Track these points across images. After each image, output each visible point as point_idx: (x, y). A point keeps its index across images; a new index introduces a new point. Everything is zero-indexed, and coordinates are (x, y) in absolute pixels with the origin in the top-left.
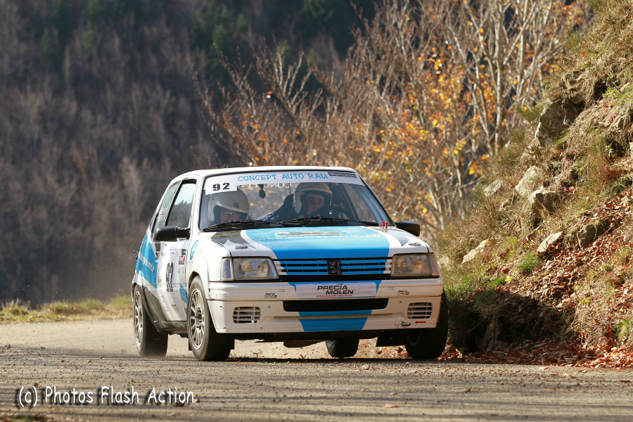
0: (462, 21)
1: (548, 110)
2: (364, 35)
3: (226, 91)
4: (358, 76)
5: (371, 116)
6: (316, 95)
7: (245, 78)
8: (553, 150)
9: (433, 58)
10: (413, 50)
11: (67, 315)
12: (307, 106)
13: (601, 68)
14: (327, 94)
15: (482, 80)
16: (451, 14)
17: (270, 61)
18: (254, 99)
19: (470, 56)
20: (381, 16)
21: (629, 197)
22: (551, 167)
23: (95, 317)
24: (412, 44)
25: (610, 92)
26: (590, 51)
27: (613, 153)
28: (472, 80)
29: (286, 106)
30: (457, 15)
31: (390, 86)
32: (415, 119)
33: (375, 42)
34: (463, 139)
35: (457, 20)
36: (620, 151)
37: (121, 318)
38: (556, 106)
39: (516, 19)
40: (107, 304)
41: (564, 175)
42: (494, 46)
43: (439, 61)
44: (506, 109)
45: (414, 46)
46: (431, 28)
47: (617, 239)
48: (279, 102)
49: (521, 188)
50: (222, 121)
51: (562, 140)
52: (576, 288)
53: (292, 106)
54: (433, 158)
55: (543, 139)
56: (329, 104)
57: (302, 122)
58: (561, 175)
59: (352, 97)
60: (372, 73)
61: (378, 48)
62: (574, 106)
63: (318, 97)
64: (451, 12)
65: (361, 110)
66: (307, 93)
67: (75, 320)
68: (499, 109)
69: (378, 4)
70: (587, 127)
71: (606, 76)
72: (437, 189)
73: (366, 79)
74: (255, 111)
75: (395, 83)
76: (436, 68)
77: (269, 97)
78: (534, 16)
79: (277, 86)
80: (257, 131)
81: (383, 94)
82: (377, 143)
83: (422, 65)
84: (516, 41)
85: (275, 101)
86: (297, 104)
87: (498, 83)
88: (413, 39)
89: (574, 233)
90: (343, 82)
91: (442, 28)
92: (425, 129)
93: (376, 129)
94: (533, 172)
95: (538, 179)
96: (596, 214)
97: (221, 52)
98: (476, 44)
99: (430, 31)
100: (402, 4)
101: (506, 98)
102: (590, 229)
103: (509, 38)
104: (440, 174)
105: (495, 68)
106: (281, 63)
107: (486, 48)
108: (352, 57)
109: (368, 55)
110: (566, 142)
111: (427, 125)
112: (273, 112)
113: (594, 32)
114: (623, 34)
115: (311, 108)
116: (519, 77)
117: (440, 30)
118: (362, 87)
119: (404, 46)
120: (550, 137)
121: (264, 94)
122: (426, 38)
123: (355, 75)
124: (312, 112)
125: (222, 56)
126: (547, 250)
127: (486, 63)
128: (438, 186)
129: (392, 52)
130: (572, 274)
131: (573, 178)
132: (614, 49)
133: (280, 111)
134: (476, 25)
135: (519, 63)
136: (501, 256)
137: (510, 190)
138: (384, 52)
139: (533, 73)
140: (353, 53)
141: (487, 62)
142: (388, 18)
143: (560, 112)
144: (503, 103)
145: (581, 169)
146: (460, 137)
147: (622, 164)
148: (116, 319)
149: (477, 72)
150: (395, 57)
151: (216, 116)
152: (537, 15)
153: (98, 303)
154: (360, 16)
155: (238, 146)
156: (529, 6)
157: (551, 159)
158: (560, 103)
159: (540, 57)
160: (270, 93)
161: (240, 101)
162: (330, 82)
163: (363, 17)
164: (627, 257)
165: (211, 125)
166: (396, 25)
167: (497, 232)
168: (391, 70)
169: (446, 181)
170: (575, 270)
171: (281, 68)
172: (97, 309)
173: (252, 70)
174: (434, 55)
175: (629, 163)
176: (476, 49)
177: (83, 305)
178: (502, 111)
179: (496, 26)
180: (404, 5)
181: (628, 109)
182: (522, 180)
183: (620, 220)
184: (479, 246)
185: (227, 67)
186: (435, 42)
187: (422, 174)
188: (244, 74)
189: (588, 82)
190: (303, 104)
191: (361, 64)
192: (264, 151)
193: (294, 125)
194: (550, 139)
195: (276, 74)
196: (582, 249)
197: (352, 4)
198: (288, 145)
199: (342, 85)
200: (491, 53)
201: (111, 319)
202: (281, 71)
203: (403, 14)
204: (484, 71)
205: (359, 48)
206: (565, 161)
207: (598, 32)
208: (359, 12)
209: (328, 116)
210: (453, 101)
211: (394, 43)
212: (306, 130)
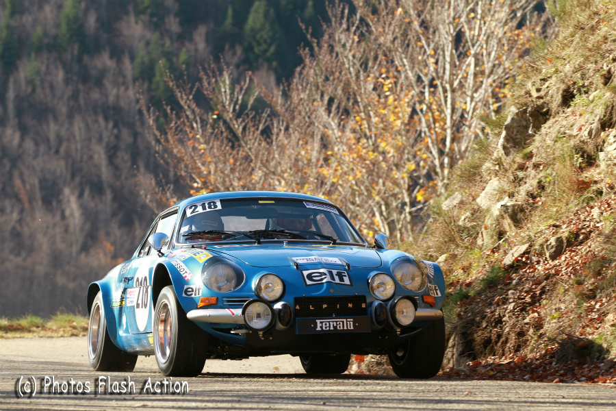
0: (413, 41)
1: (513, 119)
2: (312, 55)
3: (172, 110)
4: (306, 97)
5: (319, 137)
6: (263, 115)
7: (191, 97)
8: (519, 159)
9: (383, 78)
10: (362, 72)
11: (6, 333)
12: (254, 126)
13: (569, 74)
14: (274, 114)
15: (431, 104)
16: (402, 35)
17: (216, 81)
18: (201, 118)
19: (419, 79)
20: (330, 37)
21: (600, 208)
22: (516, 178)
23: (35, 334)
24: (361, 66)
25: (578, 100)
26: (558, 58)
27: (582, 162)
28: (421, 102)
29: (232, 126)
30: (407, 36)
31: (338, 107)
32: (364, 141)
33: (324, 62)
34: (412, 162)
35: (406, 42)
36: (590, 161)
37: (62, 336)
38: (522, 114)
39: (467, 42)
40: (48, 321)
41: (530, 185)
42: (444, 69)
43: (388, 81)
44: (456, 133)
45: (363, 67)
46: (381, 49)
47: (588, 252)
48: (225, 122)
49: (482, 201)
50: (167, 140)
51: (527, 150)
52: (544, 302)
53: (239, 126)
54: (381, 181)
55: (508, 148)
56: (275, 125)
57: (249, 142)
58: (527, 185)
59: (299, 117)
60: (320, 94)
61: (327, 70)
62: (540, 115)
63: (266, 115)
64: (401, 32)
65: (308, 131)
66: (254, 113)
67: (14, 338)
68: (449, 131)
69: (327, 24)
70: (554, 135)
71: (575, 83)
72: (384, 214)
73: (314, 100)
74: (200, 130)
75: (343, 104)
76: (386, 89)
77: (215, 117)
78: (485, 38)
79: (224, 106)
80: (202, 151)
81: (332, 115)
82: (325, 166)
83: (372, 86)
84: (467, 63)
85: (221, 120)
86: (243, 124)
87: (449, 105)
88: (362, 60)
89: (542, 245)
90: (291, 103)
91: (392, 49)
92: (373, 151)
93: (323, 151)
94: (497, 183)
95: (502, 190)
96: (565, 226)
97: (167, 71)
98: (426, 65)
99: (380, 52)
100: (351, 25)
101: (455, 121)
102: (559, 240)
103: (459, 61)
104: (388, 198)
105: (445, 91)
106: (227, 82)
107: (436, 71)
108: (299, 78)
109: (316, 75)
110: (531, 152)
111: (376, 148)
112: (219, 132)
113: (560, 38)
114: (593, 40)
115: (257, 129)
116: (468, 99)
117: (390, 51)
118: (310, 110)
119: (353, 67)
120: (515, 147)
121: (210, 114)
122: (376, 58)
123: (302, 96)
124: (259, 132)
125: (168, 74)
126: (513, 263)
127: (435, 87)
128: (386, 209)
129: (340, 73)
130: (539, 287)
131: (539, 189)
132: (582, 55)
133: (226, 130)
134: (426, 47)
135: (469, 86)
136: (463, 269)
137: (470, 203)
138: (333, 73)
139: (484, 95)
140: (301, 73)
141: (436, 84)
142: (337, 39)
143: (526, 121)
144: (453, 126)
145: (548, 180)
146: (408, 160)
147: (591, 174)
148: (58, 337)
149: (427, 94)
150: (344, 79)
151: (161, 136)
152: (488, 37)
153: (38, 320)
154: (309, 36)
155: (183, 166)
156: (480, 29)
157: (516, 170)
158: (525, 111)
159: (490, 80)
160: (216, 112)
161: (186, 121)
162: (277, 103)
163: (311, 37)
164: (599, 270)
165: (156, 144)
166: (344, 46)
167: (458, 246)
168: (340, 92)
169: (394, 204)
170: (543, 284)
171: (227, 87)
172: (38, 327)
173: (198, 88)
174: (384, 76)
175: (599, 173)
176: (426, 71)
177: (24, 322)
178: (453, 133)
179: (446, 48)
180: (353, 26)
181: (598, 118)
182: (484, 192)
183: (590, 232)
184: (439, 260)
185: (173, 85)
186: (385, 63)
187: (370, 196)
188: (190, 93)
189: (554, 90)
190: (251, 124)
191: (309, 85)
192: (210, 172)
193: (240, 146)
194: (515, 149)
195: (223, 94)
196: (550, 262)
197: (301, 24)
198: (234, 165)
199: (289, 106)
200: (441, 74)
201: (52, 337)
202: (228, 91)
203: (351, 36)
204: (433, 94)
205: (307, 69)
206: (531, 172)
207: (565, 38)
208: (307, 32)
209: (274, 137)
210: (402, 123)
211: (343, 64)
212: (253, 150)
